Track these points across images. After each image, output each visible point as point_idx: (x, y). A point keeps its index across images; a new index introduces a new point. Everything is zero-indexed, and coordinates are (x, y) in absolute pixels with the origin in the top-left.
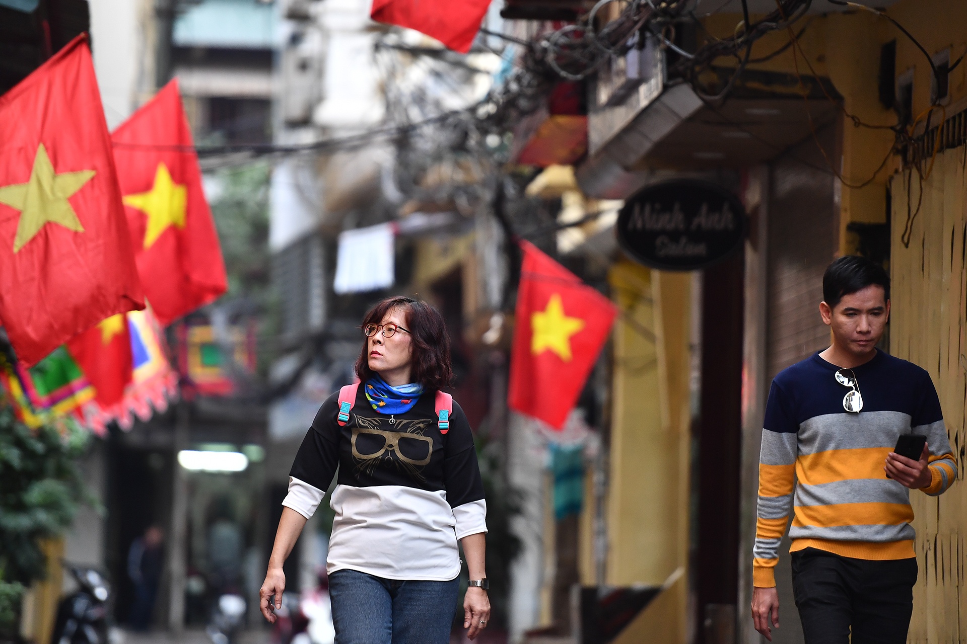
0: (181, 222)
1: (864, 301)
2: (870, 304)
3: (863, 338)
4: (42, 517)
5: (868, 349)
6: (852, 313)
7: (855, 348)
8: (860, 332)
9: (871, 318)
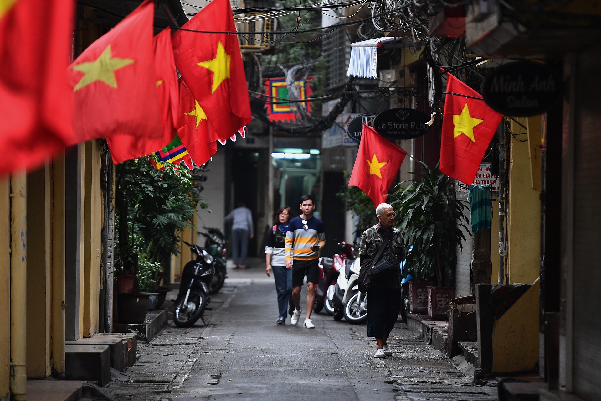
0: (229, 77)
1: (307, 202)
2: (308, 203)
3: (307, 210)
4: (173, 215)
5: (308, 213)
6: (305, 205)
7: (306, 213)
8: (306, 209)
9: (309, 206)
